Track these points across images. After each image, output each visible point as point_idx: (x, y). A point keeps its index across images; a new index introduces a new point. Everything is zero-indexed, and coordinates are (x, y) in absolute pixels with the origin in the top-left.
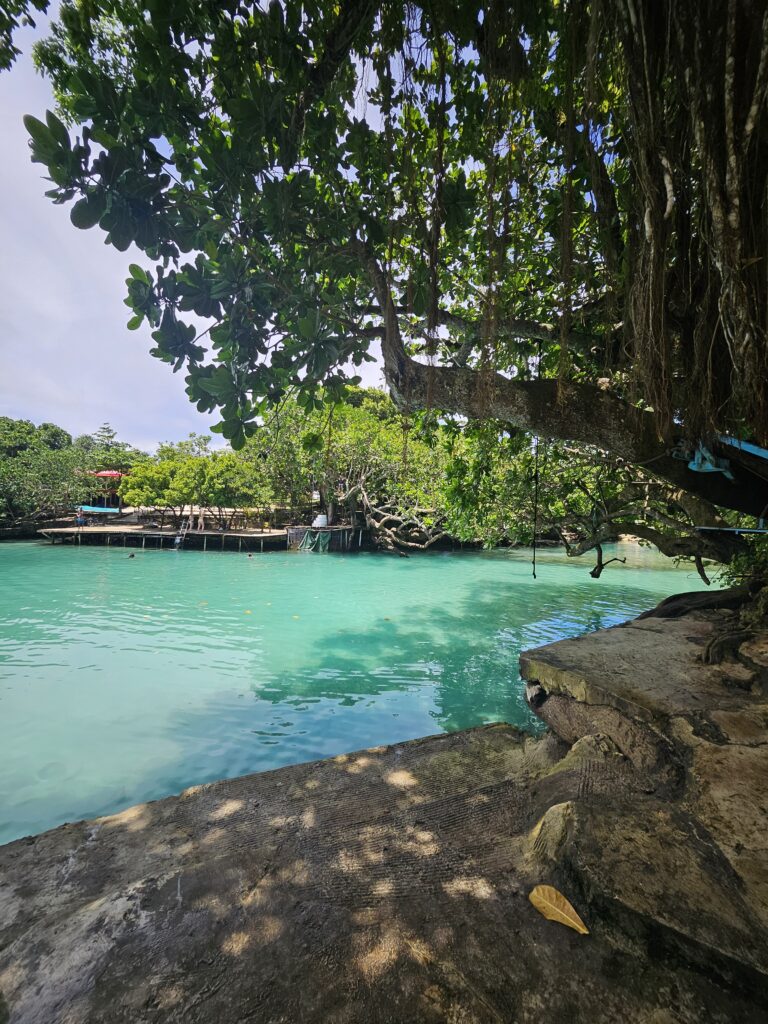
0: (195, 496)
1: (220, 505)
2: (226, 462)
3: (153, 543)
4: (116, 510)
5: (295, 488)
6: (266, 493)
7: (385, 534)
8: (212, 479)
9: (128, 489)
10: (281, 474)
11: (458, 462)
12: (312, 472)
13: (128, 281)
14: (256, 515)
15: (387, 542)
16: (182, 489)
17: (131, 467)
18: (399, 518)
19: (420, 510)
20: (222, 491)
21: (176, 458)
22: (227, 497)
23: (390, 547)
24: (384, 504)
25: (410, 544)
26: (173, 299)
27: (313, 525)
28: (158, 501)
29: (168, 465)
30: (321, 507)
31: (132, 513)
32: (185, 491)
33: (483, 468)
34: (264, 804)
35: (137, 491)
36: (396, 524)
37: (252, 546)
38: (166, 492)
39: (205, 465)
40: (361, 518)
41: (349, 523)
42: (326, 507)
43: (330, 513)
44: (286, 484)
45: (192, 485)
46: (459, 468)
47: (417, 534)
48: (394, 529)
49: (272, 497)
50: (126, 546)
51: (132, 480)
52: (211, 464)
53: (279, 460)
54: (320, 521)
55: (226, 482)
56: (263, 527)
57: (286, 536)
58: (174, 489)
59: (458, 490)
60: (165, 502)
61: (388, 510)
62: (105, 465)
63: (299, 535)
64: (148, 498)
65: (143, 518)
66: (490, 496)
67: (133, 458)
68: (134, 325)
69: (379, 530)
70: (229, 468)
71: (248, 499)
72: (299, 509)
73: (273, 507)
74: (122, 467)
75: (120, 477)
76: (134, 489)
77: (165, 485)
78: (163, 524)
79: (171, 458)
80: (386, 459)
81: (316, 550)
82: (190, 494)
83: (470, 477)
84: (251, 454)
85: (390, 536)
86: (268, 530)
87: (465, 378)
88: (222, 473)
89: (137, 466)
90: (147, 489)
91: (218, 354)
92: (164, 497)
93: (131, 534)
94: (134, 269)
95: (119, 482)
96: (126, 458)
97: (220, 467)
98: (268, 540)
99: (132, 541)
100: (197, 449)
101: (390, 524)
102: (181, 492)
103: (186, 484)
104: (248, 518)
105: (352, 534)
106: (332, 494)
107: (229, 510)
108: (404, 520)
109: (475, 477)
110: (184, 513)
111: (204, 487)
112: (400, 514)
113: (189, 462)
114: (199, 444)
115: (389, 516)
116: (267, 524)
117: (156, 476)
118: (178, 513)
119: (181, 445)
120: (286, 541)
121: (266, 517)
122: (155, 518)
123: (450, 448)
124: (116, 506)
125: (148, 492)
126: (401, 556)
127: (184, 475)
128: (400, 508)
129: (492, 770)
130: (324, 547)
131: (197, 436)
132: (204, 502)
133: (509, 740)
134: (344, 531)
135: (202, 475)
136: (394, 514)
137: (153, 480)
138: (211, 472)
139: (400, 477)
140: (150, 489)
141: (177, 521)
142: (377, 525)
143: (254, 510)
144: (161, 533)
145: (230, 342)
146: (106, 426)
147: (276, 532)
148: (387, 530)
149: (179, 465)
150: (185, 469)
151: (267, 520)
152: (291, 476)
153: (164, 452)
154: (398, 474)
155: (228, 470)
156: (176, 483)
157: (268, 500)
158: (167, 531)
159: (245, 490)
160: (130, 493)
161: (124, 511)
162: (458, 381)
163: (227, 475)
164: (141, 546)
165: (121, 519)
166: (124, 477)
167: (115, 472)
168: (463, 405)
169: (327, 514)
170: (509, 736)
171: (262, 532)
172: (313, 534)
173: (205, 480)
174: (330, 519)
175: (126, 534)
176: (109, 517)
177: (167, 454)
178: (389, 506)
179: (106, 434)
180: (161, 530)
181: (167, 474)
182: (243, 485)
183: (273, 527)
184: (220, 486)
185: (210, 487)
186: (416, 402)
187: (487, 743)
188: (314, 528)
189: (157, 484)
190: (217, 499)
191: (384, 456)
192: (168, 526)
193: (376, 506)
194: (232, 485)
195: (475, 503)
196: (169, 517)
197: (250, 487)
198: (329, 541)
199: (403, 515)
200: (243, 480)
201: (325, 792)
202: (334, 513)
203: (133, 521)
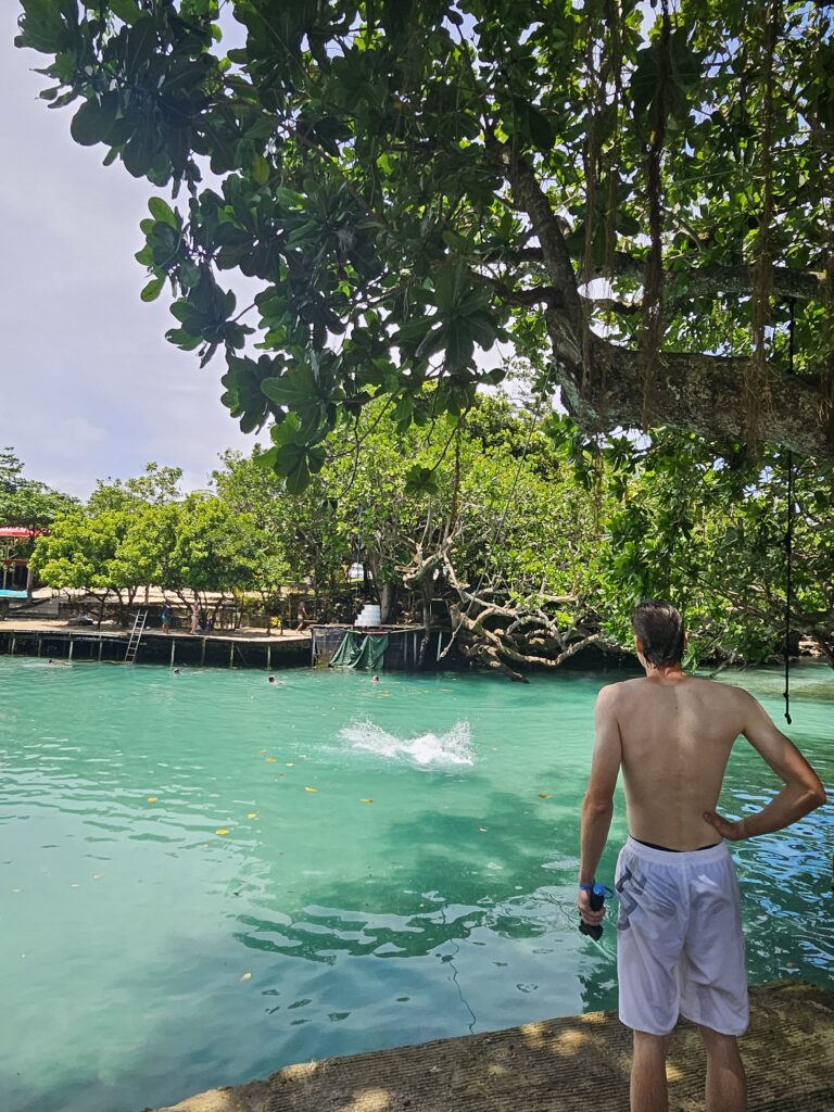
0: (158, 572)
1: (198, 587)
2: (210, 513)
3: (86, 651)
4: (23, 594)
5: (325, 558)
6: (277, 565)
7: (482, 640)
8: (186, 541)
9: (46, 558)
10: (299, 533)
11: (634, 512)
12: (355, 530)
13: (144, 225)
14: (255, 604)
15: (488, 655)
16: (138, 558)
17: (52, 521)
18: (512, 612)
19: (550, 598)
20: (203, 563)
21: (125, 505)
22: (211, 572)
23: (495, 664)
24: (482, 588)
25: (532, 658)
26: (210, 251)
27: (357, 623)
28: (97, 578)
29: (112, 518)
30: (368, 591)
31: (48, 599)
32: (142, 562)
33: (677, 523)
34: (417, 1102)
35: (63, 561)
36: (504, 621)
37: (252, 658)
38: (111, 564)
39: (175, 519)
40: (441, 613)
41: (419, 620)
42: (378, 591)
43: (384, 602)
44: (308, 550)
45: (154, 552)
46: (633, 526)
47: (541, 641)
48: (500, 631)
49: (285, 574)
50: (44, 655)
51: (54, 543)
52: (185, 516)
53: (296, 509)
54: (368, 616)
55: (209, 547)
56: (269, 626)
57: (310, 641)
58: (123, 559)
59: (635, 564)
60: (109, 580)
61: (488, 598)
62: (9, 517)
63: (333, 640)
64: (81, 573)
65: (68, 608)
66: (689, 574)
67: (53, 507)
68: (150, 293)
69: (474, 632)
70: (215, 523)
71: (245, 577)
72: (331, 595)
73: (285, 591)
74: (35, 520)
75: (32, 538)
76: (57, 558)
77: (108, 552)
78: (102, 617)
79: (116, 506)
80: (490, 507)
81: (361, 667)
82: (150, 568)
83: (654, 540)
84: (250, 499)
85: (493, 644)
86: (278, 632)
87: (704, 371)
88: (203, 531)
89: (62, 520)
90: (79, 558)
91: (266, 337)
92: (106, 573)
93: (51, 634)
94: (156, 204)
95: (31, 547)
96: (43, 506)
97: (201, 522)
98: (278, 648)
99: (51, 647)
100: (158, 490)
101: (493, 622)
102: (135, 564)
103: (144, 551)
104: (241, 611)
105: (425, 640)
106: (390, 569)
107: (209, 596)
108: (520, 616)
109: (666, 540)
110: (135, 600)
111: (172, 555)
112: (513, 605)
113: (148, 513)
114: (162, 482)
115: (492, 608)
116: (275, 620)
117: (95, 536)
118: (126, 600)
119: (132, 484)
120: (311, 650)
121: (274, 607)
122: (87, 608)
123: (619, 489)
124: (22, 587)
125: (80, 563)
126: (515, 680)
127: (142, 534)
128: (513, 594)
129: (807, 1063)
130: (376, 662)
131: (160, 469)
132: (172, 581)
133: (820, 1012)
134: (410, 634)
135: (170, 533)
136: (502, 605)
137: (88, 543)
138: (185, 529)
139: (510, 540)
140: (85, 559)
141: (124, 614)
142: (472, 624)
143: (253, 595)
144: (101, 634)
145: (287, 316)
146: (7, 453)
147: (292, 635)
148: (488, 633)
149: (130, 518)
150: (141, 526)
151: (275, 612)
152: (317, 537)
153: (104, 496)
154: (508, 533)
155: (213, 527)
156: (126, 549)
157: (277, 577)
158: (109, 631)
159: (242, 561)
160: (52, 566)
161: (38, 594)
162: (693, 377)
163: (212, 535)
164: (66, 656)
165: (30, 609)
166: (41, 539)
167: (23, 530)
168: (700, 418)
169: (379, 603)
170: (819, 1006)
171: (269, 634)
172: (357, 639)
173: (174, 544)
174: (385, 612)
175: (42, 634)
176: (12, 606)
177: (110, 499)
178: (490, 590)
179: (8, 466)
180: (98, 627)
181: (113, 533)
182: (238, 552)
183: (285, 625)
184: (201, 555)
185: (184, 555)
186: (613, 413)
187: (782, 1016)
188: (359, 628)
189: (96, 549)
190: (194, 577)
191: (487, 502)
192: (108, 622)
193: (469, 591)
194: (220, 553)
195: (664, 586)
196: (112, 606)
197: (251, 556)
198: (384, 653)
199: (518, 607)
200: (238, 544)
201: (519, 1088)
202: (392, 603)
203: (49, 612)
